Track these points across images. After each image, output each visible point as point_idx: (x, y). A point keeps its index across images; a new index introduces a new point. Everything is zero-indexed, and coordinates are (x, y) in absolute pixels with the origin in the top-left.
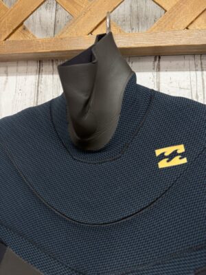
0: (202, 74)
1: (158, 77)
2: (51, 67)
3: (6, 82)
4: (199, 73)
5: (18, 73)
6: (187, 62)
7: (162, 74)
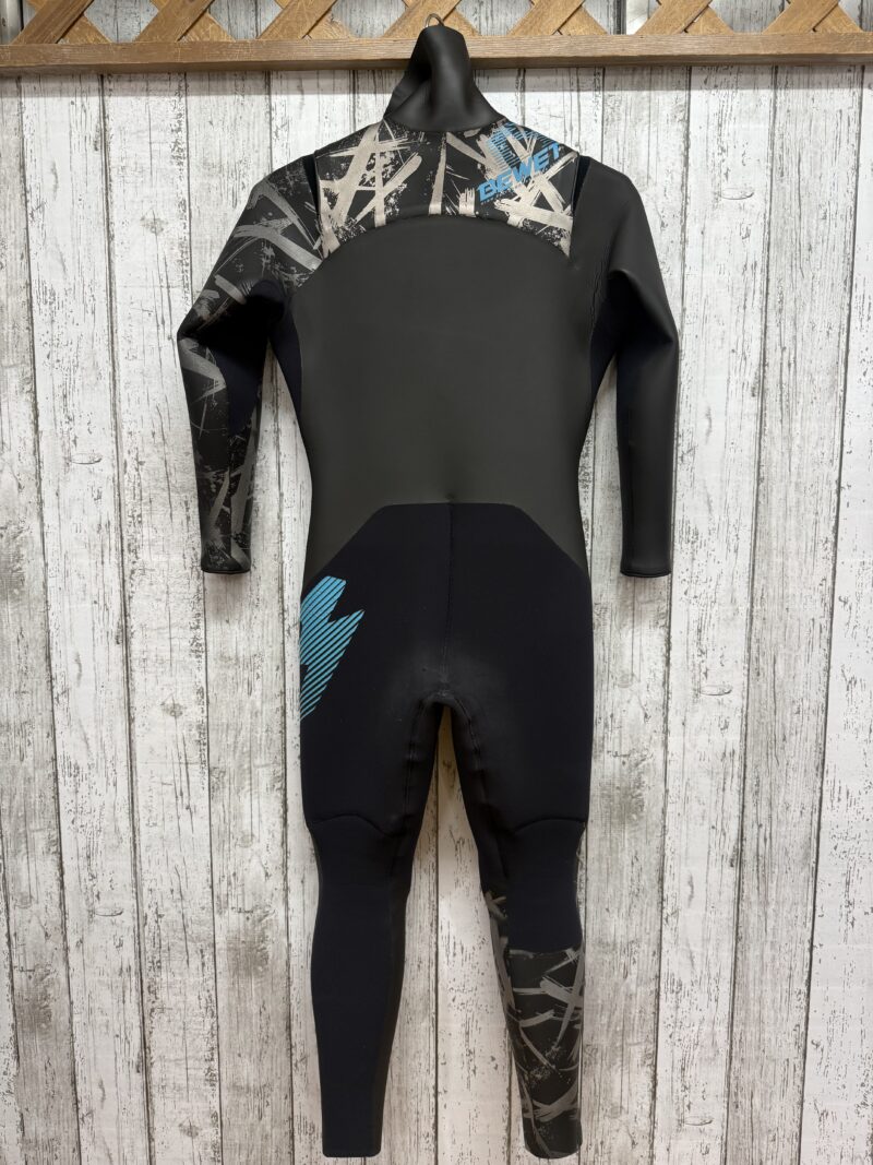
0: (579, 96)
1: (523, 99)
2: (371, 81)
3: (302, 104)
4: (575, 94)
5: (320, 90)
6: (559, 79)
7: (527, 94)
